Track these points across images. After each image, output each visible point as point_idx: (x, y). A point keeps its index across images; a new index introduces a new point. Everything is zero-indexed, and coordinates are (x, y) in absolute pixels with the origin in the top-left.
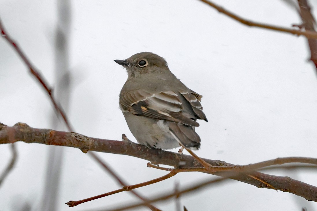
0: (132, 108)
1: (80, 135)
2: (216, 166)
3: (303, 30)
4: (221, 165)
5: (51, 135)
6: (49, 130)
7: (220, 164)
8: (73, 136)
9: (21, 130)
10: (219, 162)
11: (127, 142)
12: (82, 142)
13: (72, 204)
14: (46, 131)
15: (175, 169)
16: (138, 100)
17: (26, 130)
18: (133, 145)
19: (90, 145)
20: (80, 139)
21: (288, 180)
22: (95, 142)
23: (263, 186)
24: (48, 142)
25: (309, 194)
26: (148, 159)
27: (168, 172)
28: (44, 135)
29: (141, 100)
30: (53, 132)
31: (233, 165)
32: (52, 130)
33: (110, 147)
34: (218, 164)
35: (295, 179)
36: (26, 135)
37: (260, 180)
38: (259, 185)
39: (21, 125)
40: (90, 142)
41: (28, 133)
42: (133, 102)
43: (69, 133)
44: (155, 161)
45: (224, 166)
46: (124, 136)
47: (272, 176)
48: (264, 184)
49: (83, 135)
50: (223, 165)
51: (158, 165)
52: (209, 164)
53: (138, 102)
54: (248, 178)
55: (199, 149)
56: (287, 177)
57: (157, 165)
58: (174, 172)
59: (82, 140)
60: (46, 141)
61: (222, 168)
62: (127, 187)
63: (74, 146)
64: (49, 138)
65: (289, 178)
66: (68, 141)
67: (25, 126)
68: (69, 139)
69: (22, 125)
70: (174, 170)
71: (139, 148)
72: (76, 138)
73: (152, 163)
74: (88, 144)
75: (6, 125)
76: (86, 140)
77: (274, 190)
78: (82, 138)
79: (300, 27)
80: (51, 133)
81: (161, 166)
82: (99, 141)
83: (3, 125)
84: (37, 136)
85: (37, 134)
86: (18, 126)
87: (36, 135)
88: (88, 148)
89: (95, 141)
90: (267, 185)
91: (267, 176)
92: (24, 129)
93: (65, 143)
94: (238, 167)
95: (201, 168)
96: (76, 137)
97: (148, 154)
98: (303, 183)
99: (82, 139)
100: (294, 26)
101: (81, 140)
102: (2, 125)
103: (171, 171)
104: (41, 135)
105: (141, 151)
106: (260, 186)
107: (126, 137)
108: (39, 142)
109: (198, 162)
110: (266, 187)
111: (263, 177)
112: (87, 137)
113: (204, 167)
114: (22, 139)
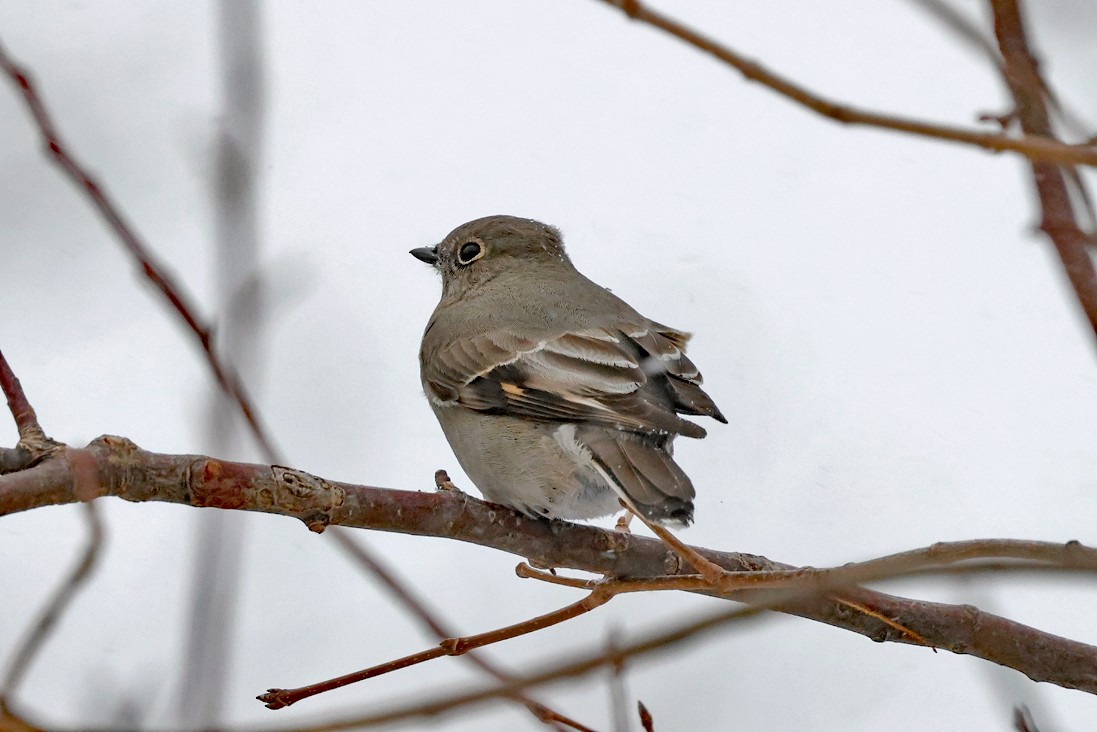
0: (469, 390)
1: (301, 475)
2: (738, 573)
3: (1015, 133)
4: (755, 569)
5: (208, 476)
6: (201, 459)
7: (751, 565)
8: (280, 477)
9: (113, 459)
10: (748, 558)
11: (453, 495)
12: (306, 496)
13: (276, 699)
14: (191, 461)
15: (607, 581)
16: (491, 364)
17: (128, 461)
18: (470, 507)
19: (333, 506)
20: (300, 489)
21: (970, 617)
22: (350, 497)
23: (889, 634)
24: (197, 498)
25: (1037, 659)
26: (520, 550)
27: (584, 594)
28: (184, 474)
29: (501, 364)
30: (214, 466)
31: (792, 568)
32: (209, 458)
33: (399, 511)
34: (746, 565)
35: (991, 613)
36: (129, 474)
37: (880, 617)
38: (877, 633)
39: (112, 444)
40: (334, 498)
41: (133, 469)
42: (473, 373)
43: (266, 467)
44: (542, 557)
45: (763, 572)
46: (442, 476)
47: (918, 603)
48: (894, 629)
49: (310, 476)
50: (761, 569)
51: (553, 571)
52: (715, 566)
53: (490, 369)
54: (843, 611)
55: (690, 522)
56: (965, 606)
57: (548, 571)
58: (605, 592)
59: (308, 491)
60: (192, 496)
61: (759, 578)
62: (453, 642)
63: (280, 510)
64: (200, 486)
65: (974, 609)
66: (264, 494)
67: (127, 446)
68: (265, 487)
69: (115, 443)
70: (602, 585)
71: (492, 515)
72: (288, 484)
73: (534, 564)
74: (326, 504)
75: (64, 445)
76: (319, 490)
77: (923, 647)
78: (309, 485)
79: (1004, 122)
80: (207, 467)
81: (562, 572)
82: (363, 493)
83: (55, 443)
84: (162, 480)
85: (164, 473)
86: (101, 446)
87: (160, 475)
88: (327, 516)
89: (348, 494)
90: (901, 633)
91: (901, 604)
92: (120, 456)
93: (253, 500)
94: (810, 572)
95: (691, 578)
96: (290, 481)
97: (519, 535)
98: (1019, 624)
99: (306, 487)
100: (984, 118)
101: (305, 491)
102: (51, 446)
103: (595, 588)
104: (177, 476)
105: (498, 524)
106: (880, 635)
107: (449, 480)
108: (170, 497)
109: (680, 559)
110: (898, 637)
111: (888, 608)
112: (323, 481)
113: (698, 576)
114: (117, 490)
